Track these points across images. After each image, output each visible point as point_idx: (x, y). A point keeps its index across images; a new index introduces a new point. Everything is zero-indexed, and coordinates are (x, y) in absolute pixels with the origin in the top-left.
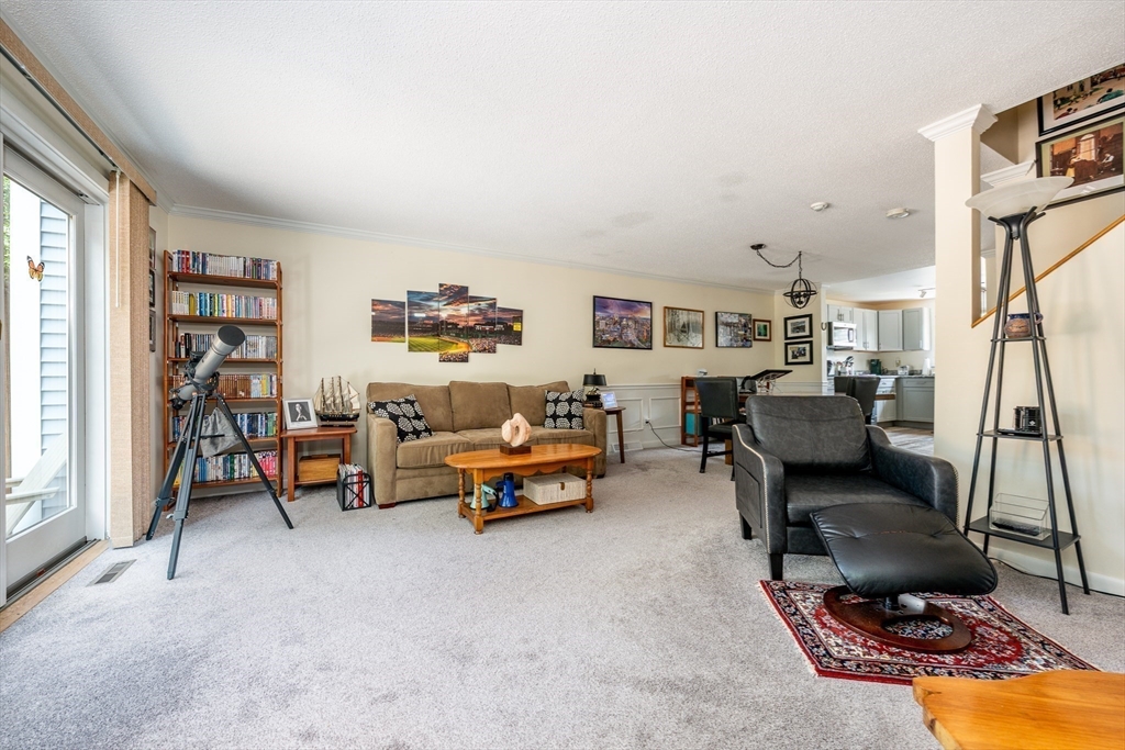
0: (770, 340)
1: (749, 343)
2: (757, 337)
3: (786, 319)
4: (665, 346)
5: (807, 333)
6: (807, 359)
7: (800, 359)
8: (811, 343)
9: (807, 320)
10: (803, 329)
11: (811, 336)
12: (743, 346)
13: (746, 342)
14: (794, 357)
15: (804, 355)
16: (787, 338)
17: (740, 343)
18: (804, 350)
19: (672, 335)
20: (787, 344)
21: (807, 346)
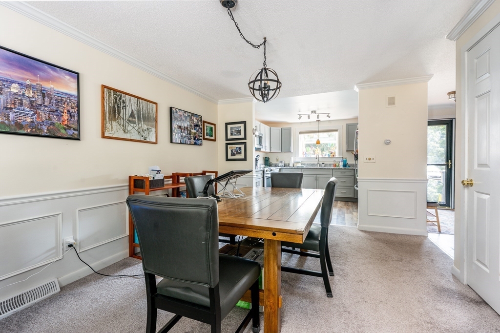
0: (215, 140)
1: (199, 142)
2: (206, 137)
3: (227, 124)
4: (104, 137)
5: (242, 136)
6: (242, 156)
7: (237, 157)
8: (245, 144)
9: (242, 125)
10: (239, 132)
11: (245, 138)
12: (195, 144)
13: (197, 141)
14: (233, 154)
15: (240, 153)
16: (227, 139)
17: (193, 141)
18: (240, 148)
19: (115, 124)
20: (227, 144)
21: (242, 146)
